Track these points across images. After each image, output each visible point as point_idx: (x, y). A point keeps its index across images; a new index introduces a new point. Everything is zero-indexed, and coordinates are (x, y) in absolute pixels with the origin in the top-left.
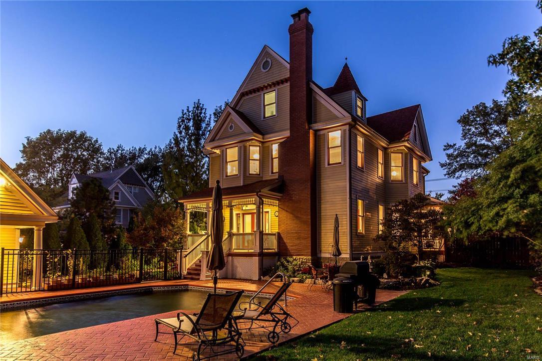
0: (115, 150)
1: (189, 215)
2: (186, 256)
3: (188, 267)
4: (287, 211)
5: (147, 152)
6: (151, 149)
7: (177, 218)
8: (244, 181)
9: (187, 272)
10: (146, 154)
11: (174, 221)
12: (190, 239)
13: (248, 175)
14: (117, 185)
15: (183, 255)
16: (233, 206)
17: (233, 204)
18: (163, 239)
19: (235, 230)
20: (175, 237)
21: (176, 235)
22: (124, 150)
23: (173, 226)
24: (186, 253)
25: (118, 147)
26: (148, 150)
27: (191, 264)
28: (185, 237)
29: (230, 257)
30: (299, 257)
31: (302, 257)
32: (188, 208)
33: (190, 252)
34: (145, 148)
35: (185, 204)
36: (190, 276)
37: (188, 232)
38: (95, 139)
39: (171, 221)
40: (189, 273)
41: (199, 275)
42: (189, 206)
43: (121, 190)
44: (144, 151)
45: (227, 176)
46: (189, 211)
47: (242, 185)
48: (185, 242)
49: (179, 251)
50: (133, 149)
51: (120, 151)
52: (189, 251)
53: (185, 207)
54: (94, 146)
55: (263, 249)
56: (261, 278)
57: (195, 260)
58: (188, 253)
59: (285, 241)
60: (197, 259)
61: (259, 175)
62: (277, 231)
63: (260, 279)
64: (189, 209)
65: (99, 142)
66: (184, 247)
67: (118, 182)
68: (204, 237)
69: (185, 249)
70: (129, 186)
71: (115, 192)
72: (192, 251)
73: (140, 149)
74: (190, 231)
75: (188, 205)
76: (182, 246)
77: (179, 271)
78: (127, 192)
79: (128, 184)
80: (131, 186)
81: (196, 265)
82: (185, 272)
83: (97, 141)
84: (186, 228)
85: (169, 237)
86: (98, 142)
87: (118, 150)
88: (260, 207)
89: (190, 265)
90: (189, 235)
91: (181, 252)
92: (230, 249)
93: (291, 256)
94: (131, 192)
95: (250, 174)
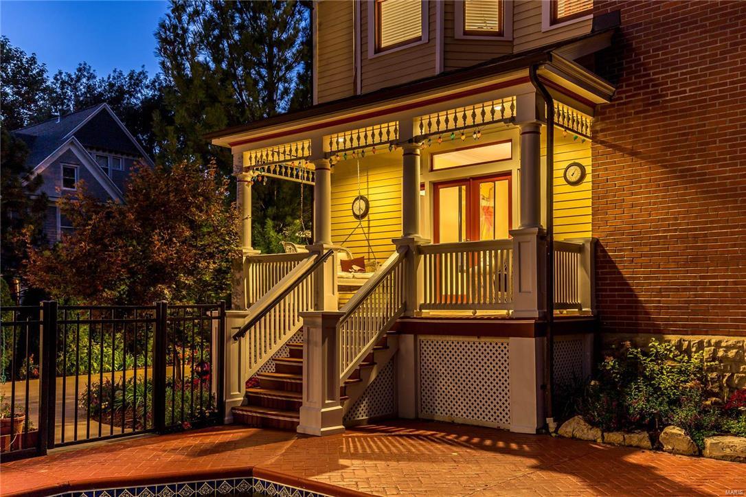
0: (73, 76)
1: (248, 189)
2: (241, 333)
3: (247, 374)
4: (633, 154)
5: (147, 82)
6: (158, 77)
7: (207, 199)
8: (445, 59)
9: (247, 395)
10: (147, 87)
11: (199, 208)
12: (253, 271)
13: (459, 34)
14: (69, 150)
15: (231, 331)
16: (418, 139)
17: (417, 132)
18: (160, 273)
19: (424, 235)
20: (202, 264)
21: (205, 259)
22: (95, 77)
23: (193, 225)
24: (241, 323)
25: (79, 70)
26: (151, 77)
27: (261, 362)
28: (238, 265)
29: (410, 338)
30: (695, 339)
31: (714, 339)
32: (247, 164)
33: (258, 318)
34: (142, 73)
35: (235, 150)
36: (256, 413)
37: (248, 250)
38: (29, 56)
39: (188, 209)
40: (251, 400)
41: (294, 407)
42: (250, 157)
43: (80, 164)
44: (141, 82)
45: (378, 49)
46: (250, 176)
47: (437, 71)
48: (239, 282)
49: (216, 313)
50: (117, 74)
51: (84, 80)
52: (251, 313)
53: (236, 162)
54: (27, 70)
55: (551, 306)
56: (546, 426)
57: (275, 348)
58: (247, 320)
59: (626, 273)
60: (281, 343)
61: (500, 34)
62: (589, 235)
63: (542, 428)
64: (248, 169)
65: (39, 63)
66: (234, 300)
67: (72, 143)
68: (307, 264)
69: (238, 308)
70: (100, 153)
71: (65, 169)
72: (263, 313)
73: (131, 76)
74: (254, 245)
75: (247, 155)
76: (229, 297)
77: (214, 390)
78: (96, 169)
79: (97, 150)
80: (106, 154)
81: (279, 369)
82: (237, 396)
83: (33, 60)
84: (239, 236)
85: (179, 266)
86: (35, 63)
87: (79, 79)
88: (536, 132)
89: (256, 368)
90: (251, 260)
91: (222, 318)
92: (405, 307)
93: (659, 333)
94: (106, 170)
95: (466, 33)
